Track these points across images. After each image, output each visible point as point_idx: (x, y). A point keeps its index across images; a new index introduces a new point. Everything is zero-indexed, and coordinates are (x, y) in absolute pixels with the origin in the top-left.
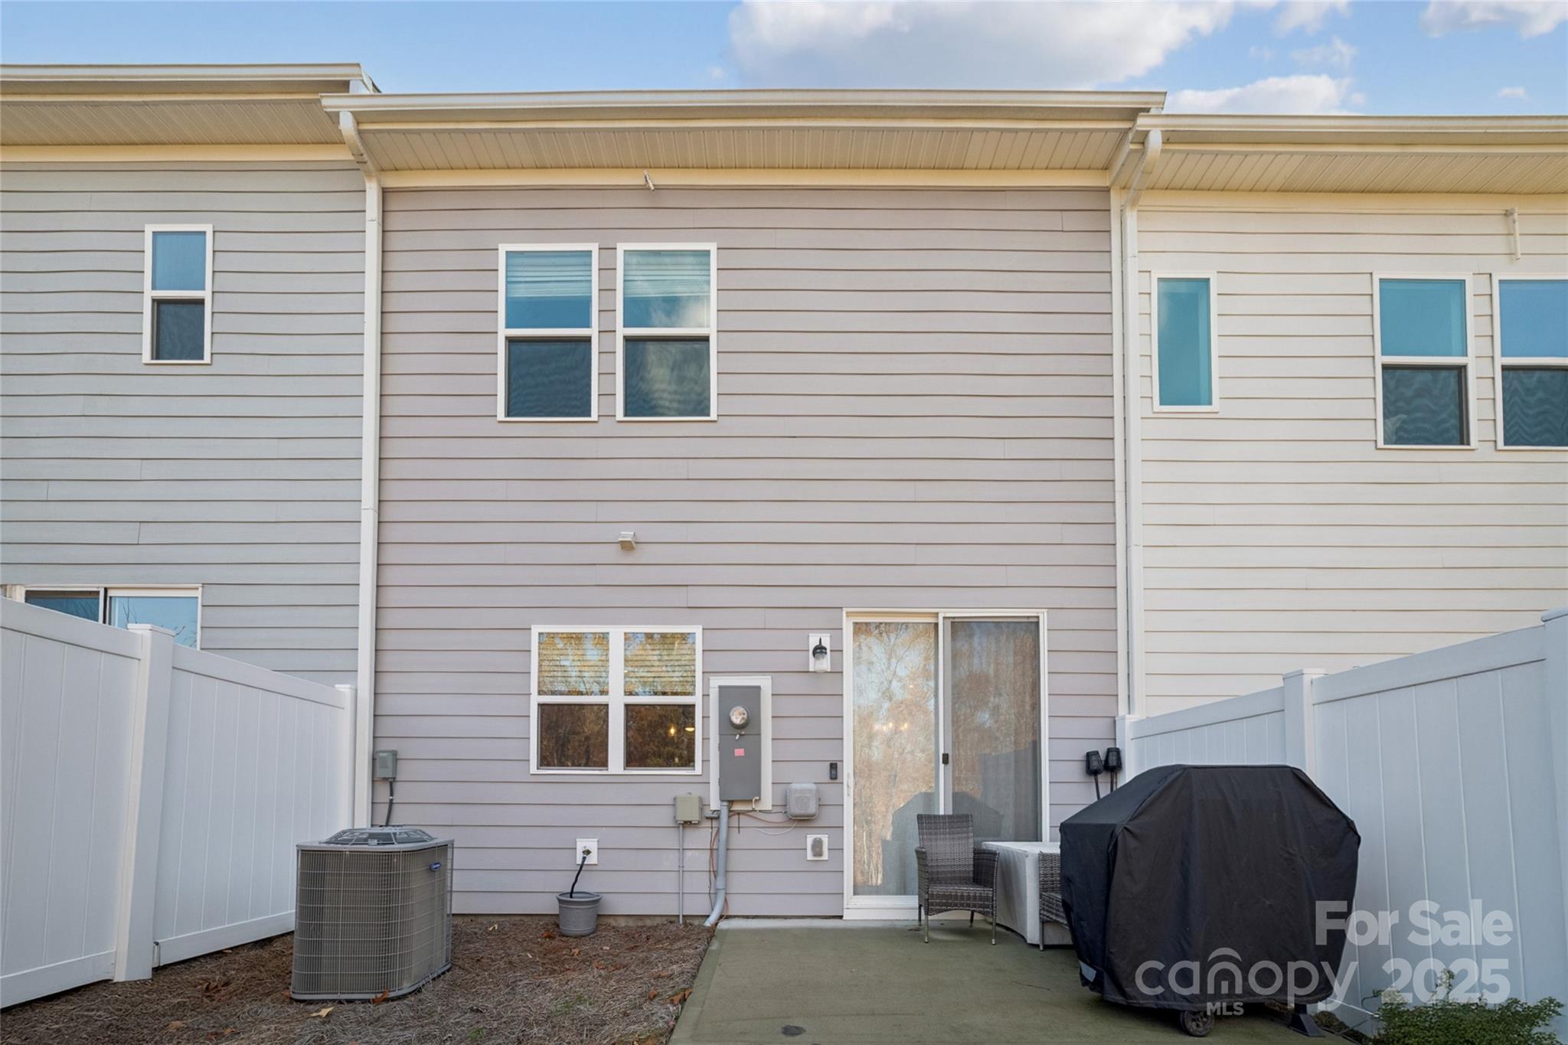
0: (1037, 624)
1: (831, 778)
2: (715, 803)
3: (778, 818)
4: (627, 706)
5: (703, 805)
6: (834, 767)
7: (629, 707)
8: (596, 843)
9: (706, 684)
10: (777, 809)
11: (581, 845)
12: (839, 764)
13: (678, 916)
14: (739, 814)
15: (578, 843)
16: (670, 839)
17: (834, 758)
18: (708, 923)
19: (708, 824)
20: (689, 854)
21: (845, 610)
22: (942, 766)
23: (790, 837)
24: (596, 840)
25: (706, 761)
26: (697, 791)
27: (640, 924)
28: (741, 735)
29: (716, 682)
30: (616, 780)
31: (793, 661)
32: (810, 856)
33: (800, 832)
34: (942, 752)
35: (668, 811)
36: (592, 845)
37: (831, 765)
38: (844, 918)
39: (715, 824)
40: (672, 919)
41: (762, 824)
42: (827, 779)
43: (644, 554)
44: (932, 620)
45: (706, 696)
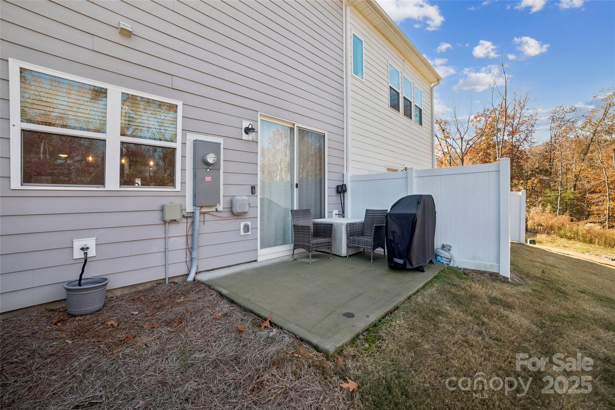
0: (324, 136)
1: (252, 193)
2: (189, 208)
3: (227, 214)
4: (122, 143)
5: (183, 209)
6: (253, 188)
7: (125, 145)
8: (94, 241)
9: (184, 137)
10: (226, 210)
11: (78, 244)
12: (256, 186)
13: (165, 279)
14: (204, 213)
15: (74, 243)
16: (159, 231)
17: (253, 184)
18: (190, 278)
19: (185, 220)
20: (171, 240)
21: (259, 113)
22: (295, 188)
23: (232, 224)
24: (95, 238)
25: (183, 183)
26: (177, 201)
27: (134, 290)
28: (210, 169)
29: (191, 137)
30: (112, 194)
31: (233, 133)
32: (242, 233)
33: (238, 221)
34: (295, 183)
35: (158, 215)
36: (91, 243)
37: (252, 187)
38: (258, 261)
39: (190, 220)
40: (159, 283)
41: (217, 219)
42: (251, 194)
43: (134, 43)
44: (292, 126)
45: (184, 144)
